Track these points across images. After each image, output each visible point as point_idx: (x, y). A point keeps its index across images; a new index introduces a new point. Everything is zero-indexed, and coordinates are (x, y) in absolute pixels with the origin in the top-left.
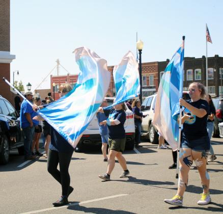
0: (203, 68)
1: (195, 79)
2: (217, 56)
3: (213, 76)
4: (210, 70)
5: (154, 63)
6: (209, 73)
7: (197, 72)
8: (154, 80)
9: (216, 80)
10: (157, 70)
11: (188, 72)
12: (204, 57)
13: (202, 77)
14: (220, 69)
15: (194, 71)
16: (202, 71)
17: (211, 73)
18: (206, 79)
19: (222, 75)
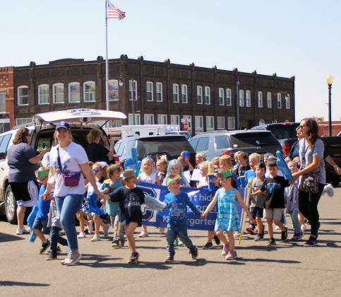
0: (99, 80)
1: (85, 101)
2: (124, 57)
3: (117, 94)
4: (112, 84)
5: (7, 69)
6: (110, 89)
7: (87, 87)
8: (7, 101)
9: (124, 101)
10: (12, 83)
11: (71, 87)
12: (100, 58)
13: (96, 95)
14: (131, 81)
15: (82, 85)
16: (96, 84)
17: (114, 89)
18: (104, 100)
19: (134, 93)
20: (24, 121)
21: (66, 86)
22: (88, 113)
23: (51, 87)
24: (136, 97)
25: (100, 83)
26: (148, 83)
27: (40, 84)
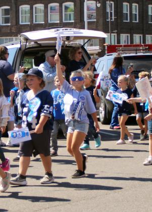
0: (78, 2)
1: (64, 21)
3: (95, 14)
4: (90, 5)
6: (88, 9)
7: (66, 8)
9: (101, 21)
11: (51, 8)
13: (75, 16)
14: (108, 2)
15: (61, 6)
16: (75, 5)
17: (92, 9)
18: (82, 20)
19: (111, 13)
20: (6, 39)
21: (46, 7)
22: (71, 32)
23: (31, 8)
24: (113, 17)
25: (78, 4)
26: (125, 4)
27: (21, 5)
